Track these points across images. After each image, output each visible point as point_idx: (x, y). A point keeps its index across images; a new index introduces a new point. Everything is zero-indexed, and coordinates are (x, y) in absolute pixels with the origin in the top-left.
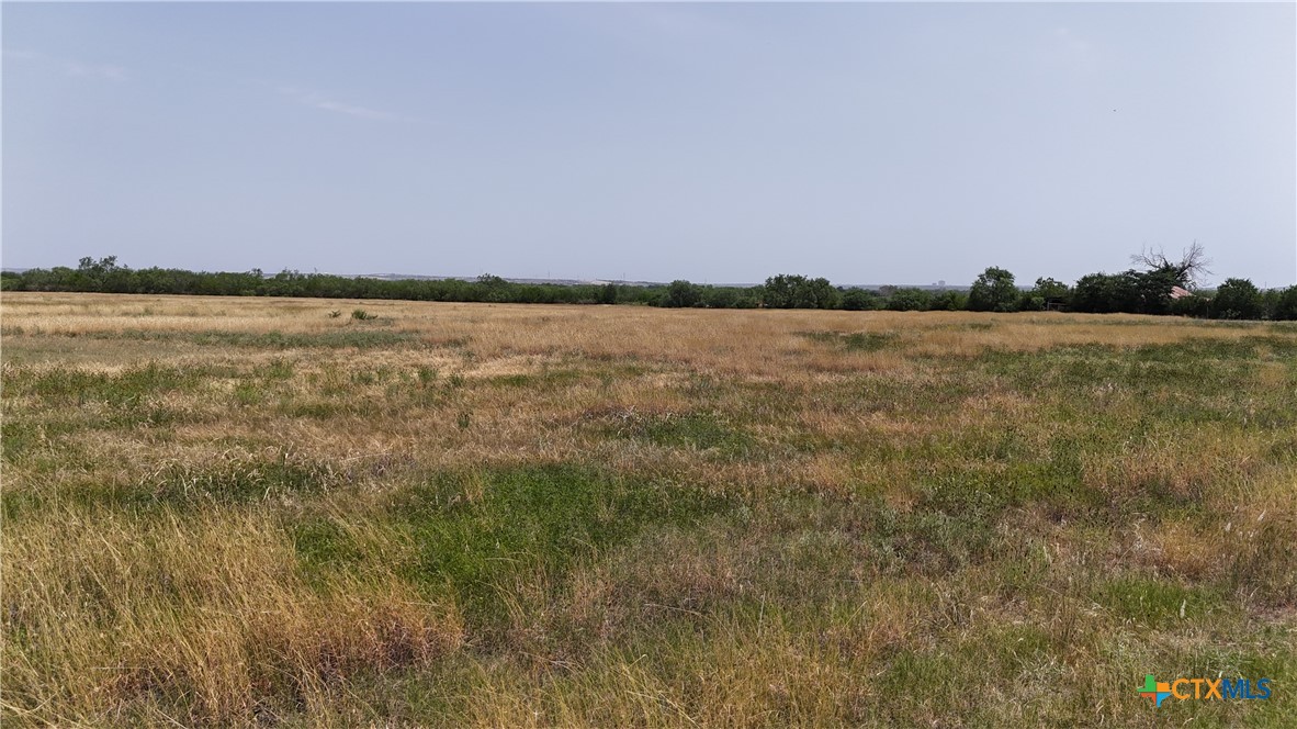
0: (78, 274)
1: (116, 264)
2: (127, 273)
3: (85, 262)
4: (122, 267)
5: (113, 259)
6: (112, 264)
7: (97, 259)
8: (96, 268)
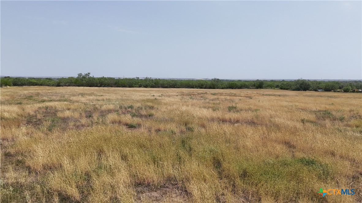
0: (77, 80)
1: (90, 75)
2: (94, 79)
3: (80, 75)
4: (92, 76)
5: (89, 74)
6: (89, 76)
7: (83, 74)
8: (84, 77)
